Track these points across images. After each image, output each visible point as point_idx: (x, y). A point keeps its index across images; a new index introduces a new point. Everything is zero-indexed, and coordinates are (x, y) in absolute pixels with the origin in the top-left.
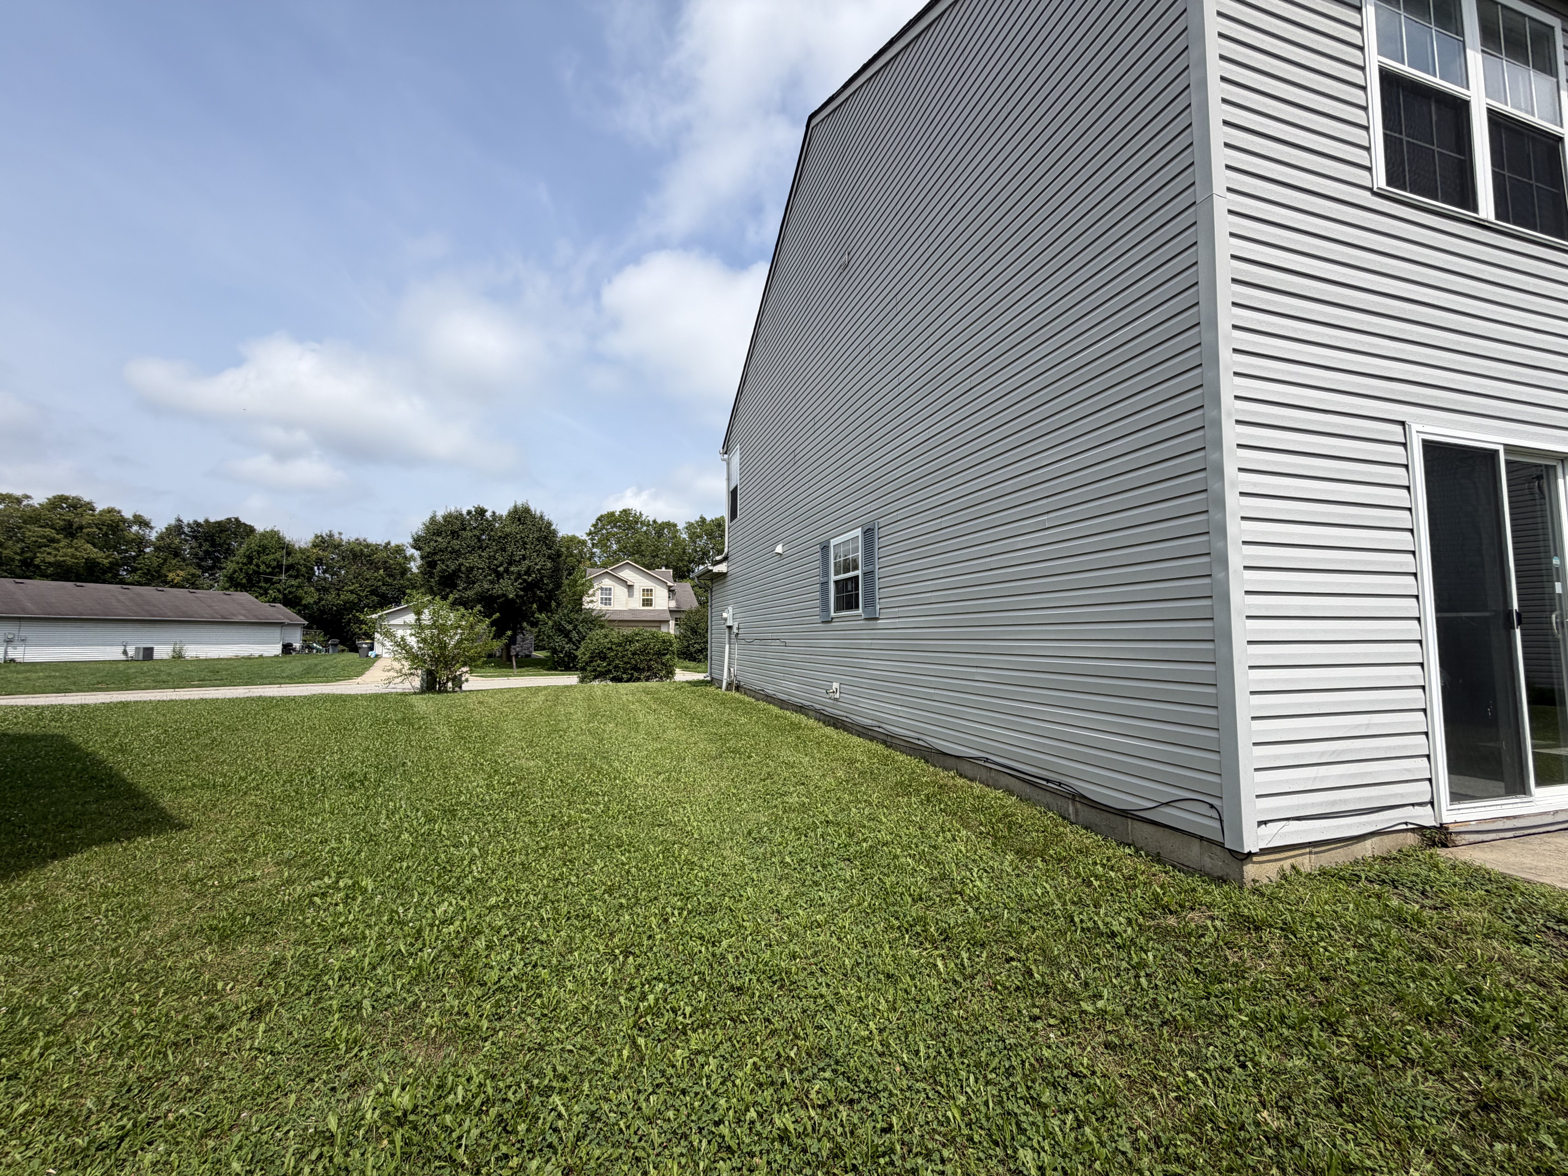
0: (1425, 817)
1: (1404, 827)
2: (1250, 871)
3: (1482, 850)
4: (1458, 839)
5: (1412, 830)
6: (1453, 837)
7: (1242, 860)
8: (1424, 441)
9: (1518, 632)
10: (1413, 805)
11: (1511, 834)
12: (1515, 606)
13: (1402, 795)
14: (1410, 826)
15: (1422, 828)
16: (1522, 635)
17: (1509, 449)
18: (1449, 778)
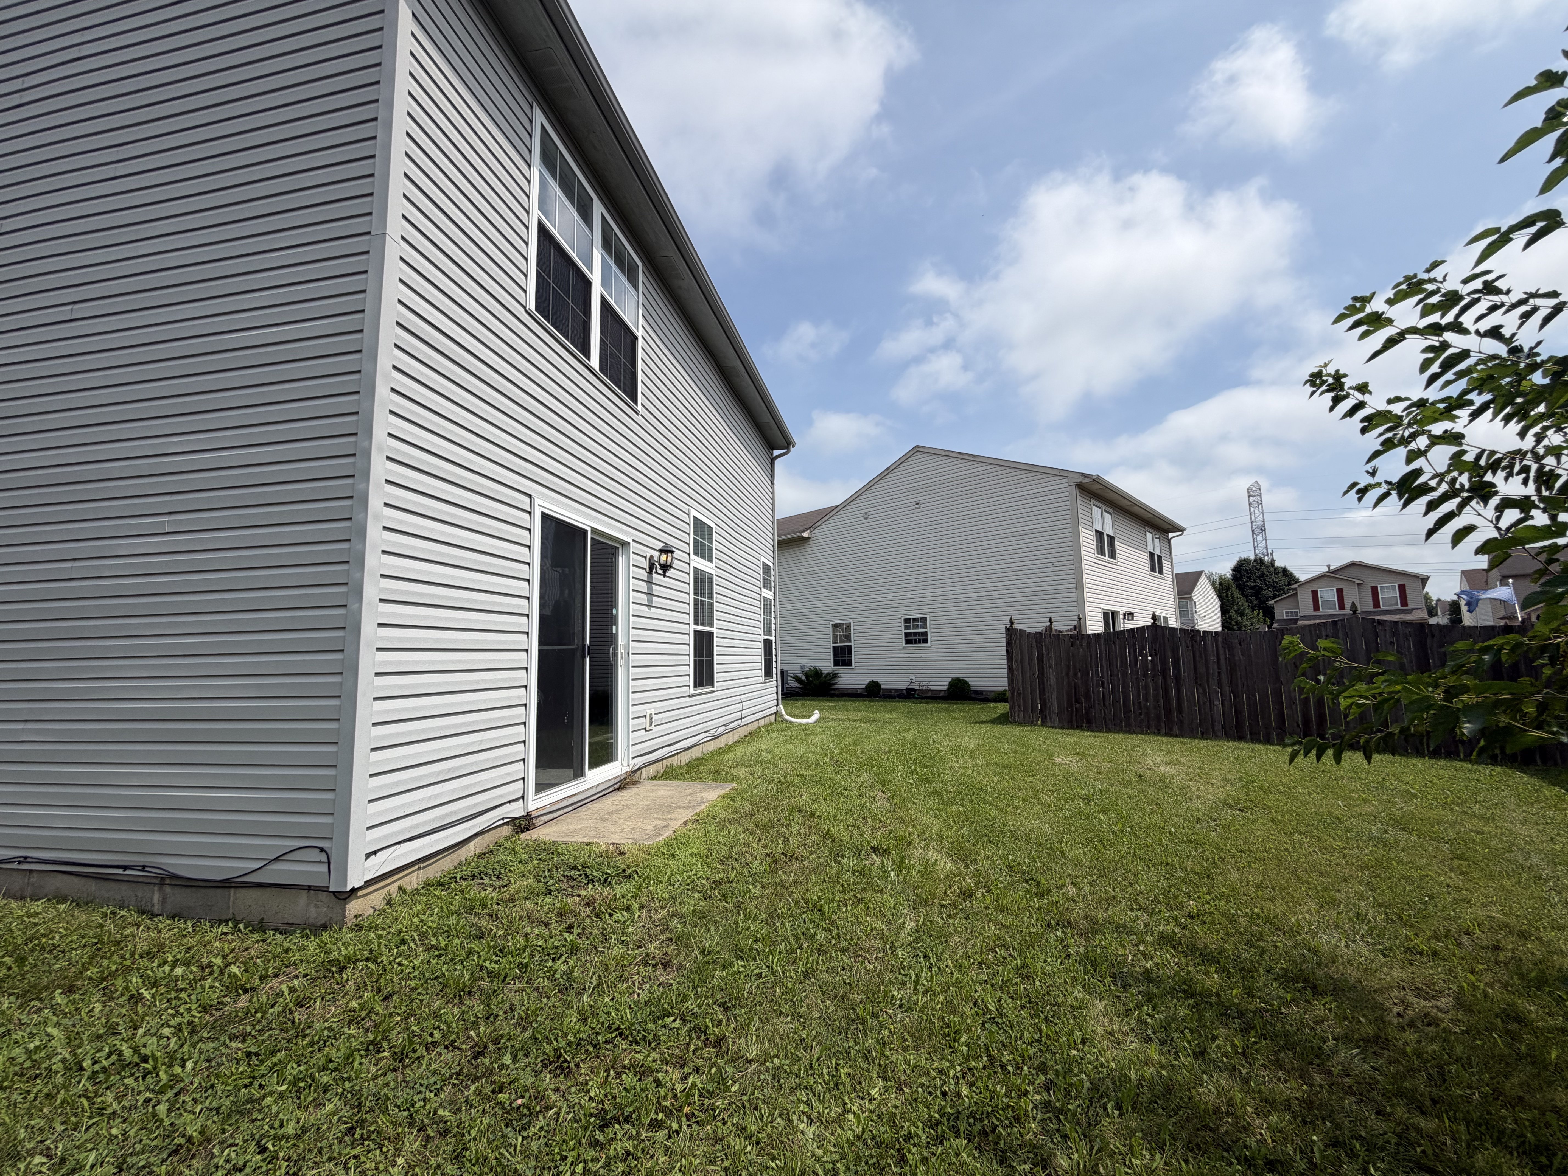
0: (517, 810)
1: (501, 822)
2: (353, 907)
3: (551, 826)
4: (537, 822)
5: (507, 823)
6: (534, 821)
7: (345, 899)
8: (543, 513)
9: (588, 660)
10: (510, 802)
11: (571, 808)
12: (588, 642)
13: (501, 796)
14: (506, 820)
15: (514, 819)
16: (590, 661)
17: (594, 531)
18: (536, 773)
